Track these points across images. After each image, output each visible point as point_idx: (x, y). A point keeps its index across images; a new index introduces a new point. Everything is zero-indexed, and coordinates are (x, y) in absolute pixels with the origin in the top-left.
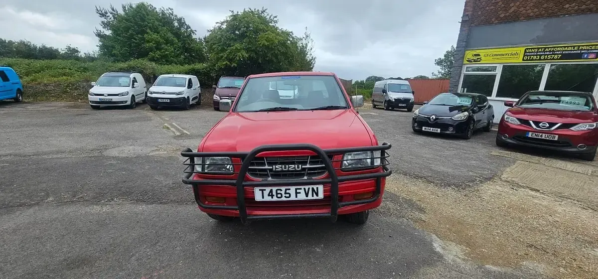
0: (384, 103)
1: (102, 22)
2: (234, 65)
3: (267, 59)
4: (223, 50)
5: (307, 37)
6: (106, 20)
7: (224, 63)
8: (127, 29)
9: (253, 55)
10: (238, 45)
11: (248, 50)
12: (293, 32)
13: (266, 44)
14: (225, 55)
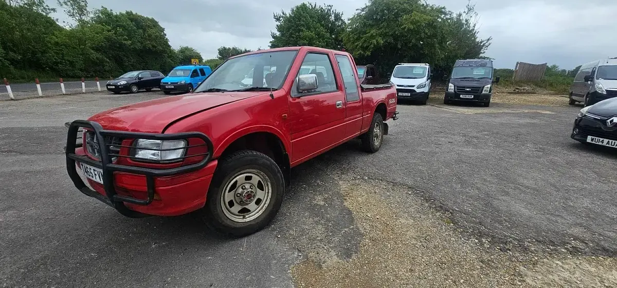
0: (585, 97)
1: (277, 25)
2: (368, 53)
3: (411, 45)
4: (358, 39)
5: (470, 10)
6: (279, 24)
7: (358, 53)
8: (289, 29)
9: (391, 40)
10: (373, 31)
11: (384, 35)
12: (446, 7)
13: (412, 27)
14: (360, 43)
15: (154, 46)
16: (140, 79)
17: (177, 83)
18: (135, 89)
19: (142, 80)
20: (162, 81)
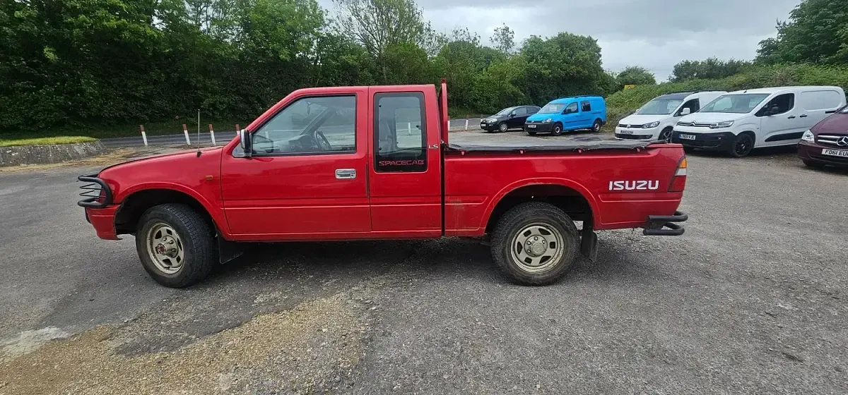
15: (578, 72)
16: (512, 116)
17: (541, 122)
18: (504, 128)
19: (515, 117)
20: (528, 119)
